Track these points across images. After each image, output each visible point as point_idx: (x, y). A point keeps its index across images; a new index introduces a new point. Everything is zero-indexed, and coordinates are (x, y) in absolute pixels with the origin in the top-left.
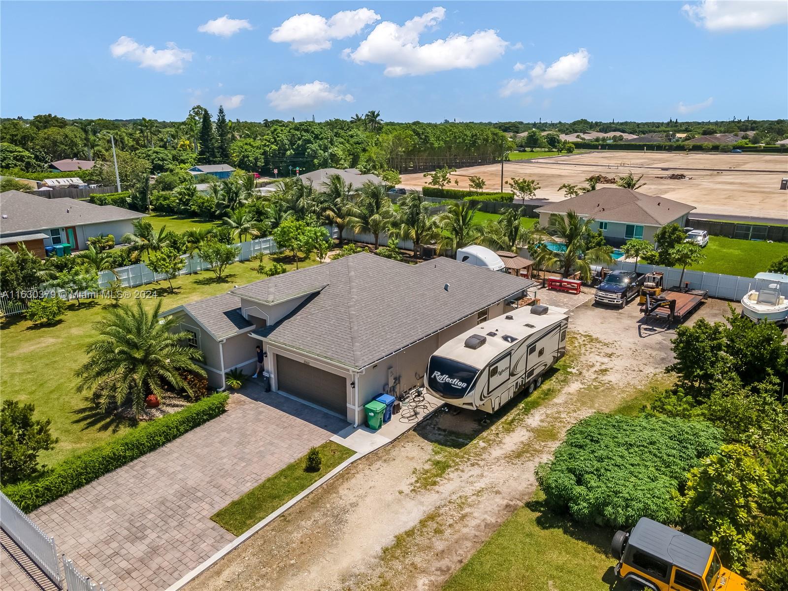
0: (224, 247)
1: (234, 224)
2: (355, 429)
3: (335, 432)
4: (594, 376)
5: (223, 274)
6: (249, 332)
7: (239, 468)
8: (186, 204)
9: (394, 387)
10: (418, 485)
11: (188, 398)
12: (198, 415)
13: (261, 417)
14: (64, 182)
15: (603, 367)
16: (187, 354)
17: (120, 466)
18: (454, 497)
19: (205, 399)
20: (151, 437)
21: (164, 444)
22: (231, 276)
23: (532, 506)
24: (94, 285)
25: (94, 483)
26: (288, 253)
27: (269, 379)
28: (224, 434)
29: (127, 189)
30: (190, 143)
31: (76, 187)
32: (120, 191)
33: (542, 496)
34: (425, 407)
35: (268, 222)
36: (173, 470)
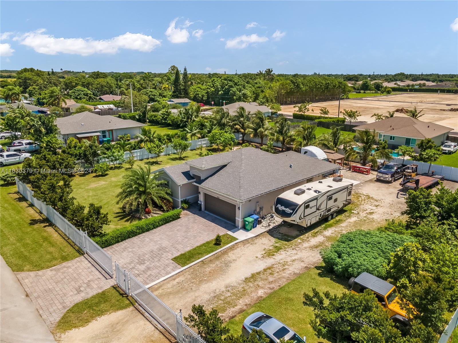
0: (184, 142)
1: (189, 131)
2: (239, 230)
3: (229, 230)
4: (365, 215)
5: (182, 156)
6: (193, 182)
7: (185, 241)
8: (165, 119)
9: (259, 212)
10: (265, 255)
11: (163, 211)
12: (168, 218)
13: (196, 221)
14: (106, 107)
15: (372, 211)
16: (164, 190)
17: (134, 236)
18: (281, 261)
19: (171, 211)
20: (147, 225)
21: (152, 229)
22: (186, 157)
23: (318, 268)
24: (122, 158)
25: (124, 242)
26: (215, 146)
27: (201, 205)
28: (179, 227)
29: (136, 111)
30: (169, 86)
31: (112, 109)
32: (133, 112)
33: (324, 265)
34: (274, 223)
35: (206, 131)
36: (156, 240)
